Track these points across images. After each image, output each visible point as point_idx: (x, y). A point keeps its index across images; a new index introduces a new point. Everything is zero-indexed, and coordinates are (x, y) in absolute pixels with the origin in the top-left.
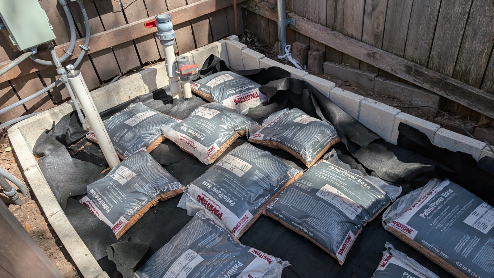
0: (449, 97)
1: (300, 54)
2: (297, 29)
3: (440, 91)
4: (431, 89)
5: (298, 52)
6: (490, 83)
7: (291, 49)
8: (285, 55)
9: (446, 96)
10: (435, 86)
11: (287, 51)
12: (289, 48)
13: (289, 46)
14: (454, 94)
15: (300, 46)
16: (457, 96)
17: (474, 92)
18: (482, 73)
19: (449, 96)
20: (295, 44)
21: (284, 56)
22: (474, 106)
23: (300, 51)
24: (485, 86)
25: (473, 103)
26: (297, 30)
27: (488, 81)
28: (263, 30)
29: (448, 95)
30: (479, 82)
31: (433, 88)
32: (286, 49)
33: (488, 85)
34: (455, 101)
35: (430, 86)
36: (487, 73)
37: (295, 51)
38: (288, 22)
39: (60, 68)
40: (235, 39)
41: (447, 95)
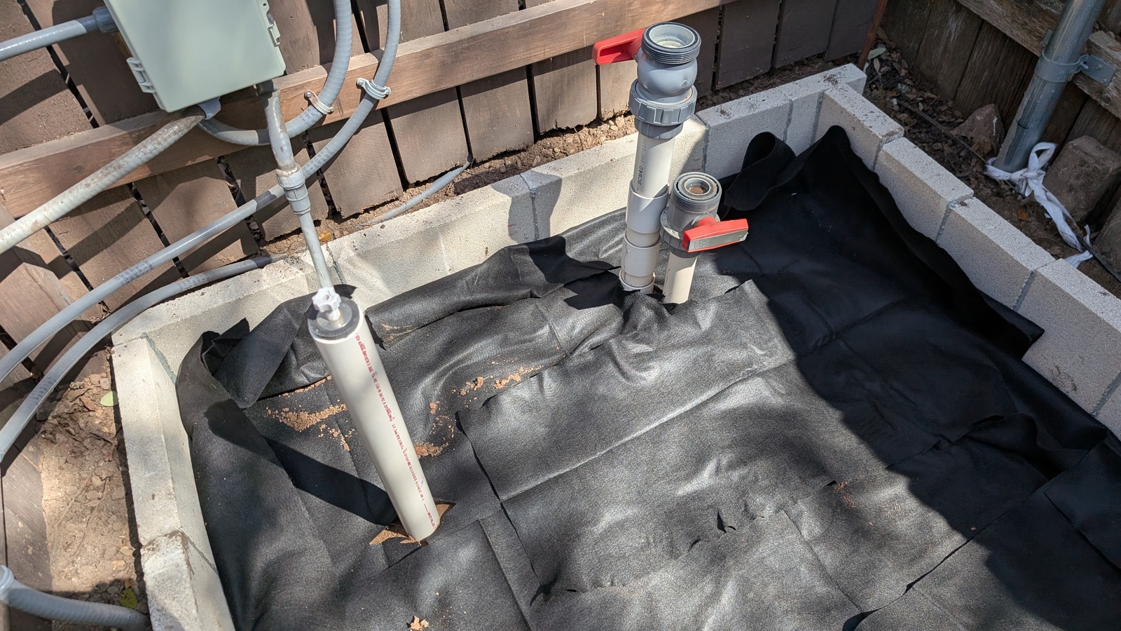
1: (1083, 185)
2: (1108, 100)
5: (1078, 177)
7: (1052, 161)
8: (1021, 172)
11: (1035, 162)
12: (1046, 157)
13: (1050, 147)
15: (1097, 162)
20: (1076, 148)
21: (1016, 176)
23: (1087, 175)
26: (1103, 104)
28: (941, 49)
32: (1033, 155)
37: (1065, 170)
38: (1081, 66)
39: (287, 168)
40: (853, 85)
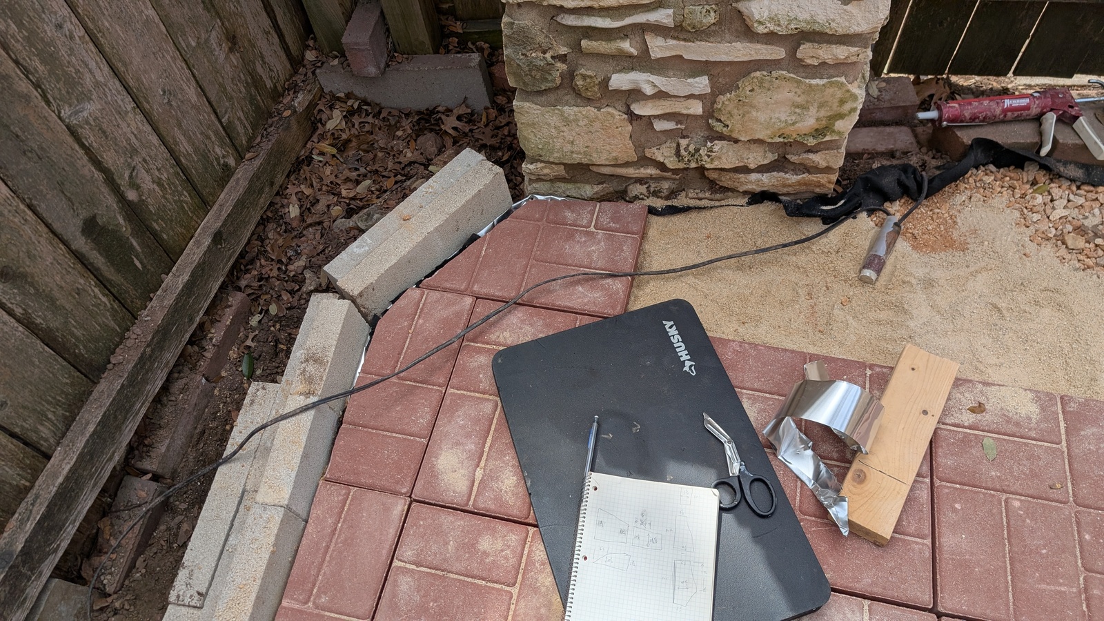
0: (65, 545)
3: (41, 574)
4: (29, 604)
6: (43, 425)
9: (60, 553)
10: (23, 591)
14: (60, 528)
16: (67, 519)
17: (67, 468)
18: (12, 443)
19: (62, 544)
22: (102, 470)
24: (46, 440)
25: (94, 473)
27: (36, 431)
29: (58, 546)
30: (33, 457)
31: (25, 599)
33: (46, 431)
34: (77, 524)
35: (19, 608)
36: (17, 430)
41: (56, 551)
